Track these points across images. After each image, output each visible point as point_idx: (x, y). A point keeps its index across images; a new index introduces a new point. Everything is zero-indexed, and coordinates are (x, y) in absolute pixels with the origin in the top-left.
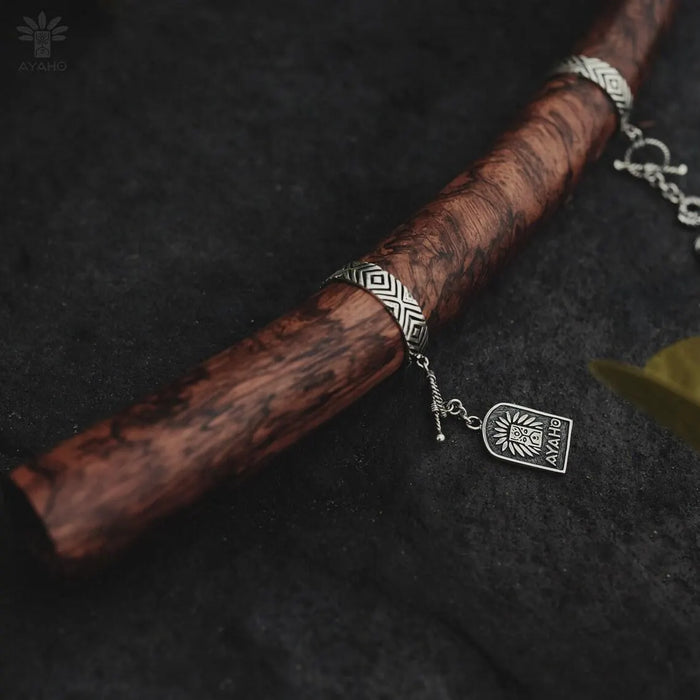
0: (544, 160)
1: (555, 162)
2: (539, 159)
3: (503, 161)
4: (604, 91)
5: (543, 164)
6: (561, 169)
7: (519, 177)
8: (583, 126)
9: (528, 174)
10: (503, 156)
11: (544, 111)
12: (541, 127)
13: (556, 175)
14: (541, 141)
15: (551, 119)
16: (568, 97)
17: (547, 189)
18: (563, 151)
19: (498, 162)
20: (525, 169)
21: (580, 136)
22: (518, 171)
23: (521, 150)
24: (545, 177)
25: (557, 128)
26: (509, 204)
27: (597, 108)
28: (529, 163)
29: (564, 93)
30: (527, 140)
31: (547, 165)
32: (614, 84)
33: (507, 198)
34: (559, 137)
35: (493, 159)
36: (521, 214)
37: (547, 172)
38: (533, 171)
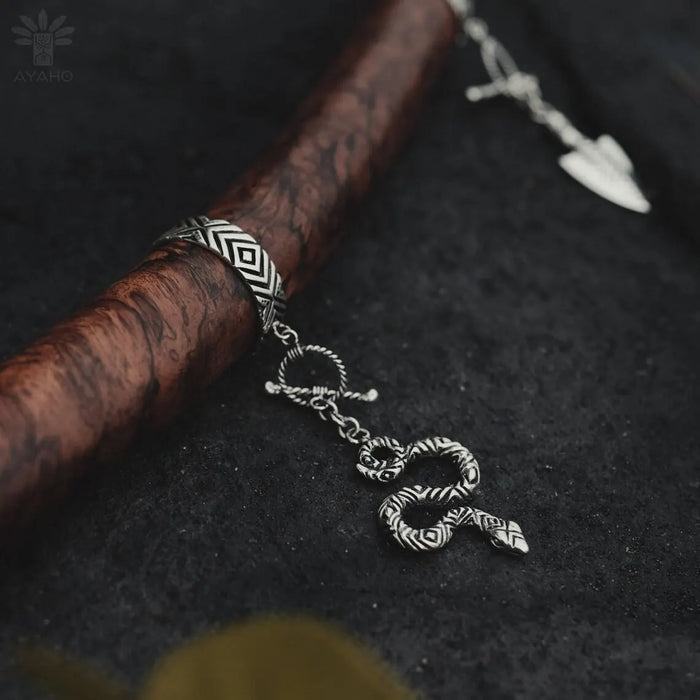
0: (105, 361)
1: (126, 365)
2: (97, 360)
3: (36, 361)
4: (229, 266)
5: (102, 367)
6: (135, 376)
7: (56, 384)
8: (184, 315)
9: (74, 382)
10: (39, 354)
11: (122, 293)
12: (112, 313)
13: (127, 385)
14: (106, 333)
15: (131, 303)
16: (168, 273)
17: (106, 407)
18: (142, 351)
19: (28, 362)
20: (69, 374)
21: (178, 329)
22: (57, 376)
23: (71, 346)
24: (104, 388)
25: (138, 315)
26: (31, 426)
27: (213, 288)
28: (79, 366)
29: (162, 268)
30: (85, 332)
31: (109, 368)
32: (247, 256)
33: (29, 417)
34: (138, 328)
35: (23, 359)
36: (52, 443)
37: (109, 379)
38: (84, 377)
